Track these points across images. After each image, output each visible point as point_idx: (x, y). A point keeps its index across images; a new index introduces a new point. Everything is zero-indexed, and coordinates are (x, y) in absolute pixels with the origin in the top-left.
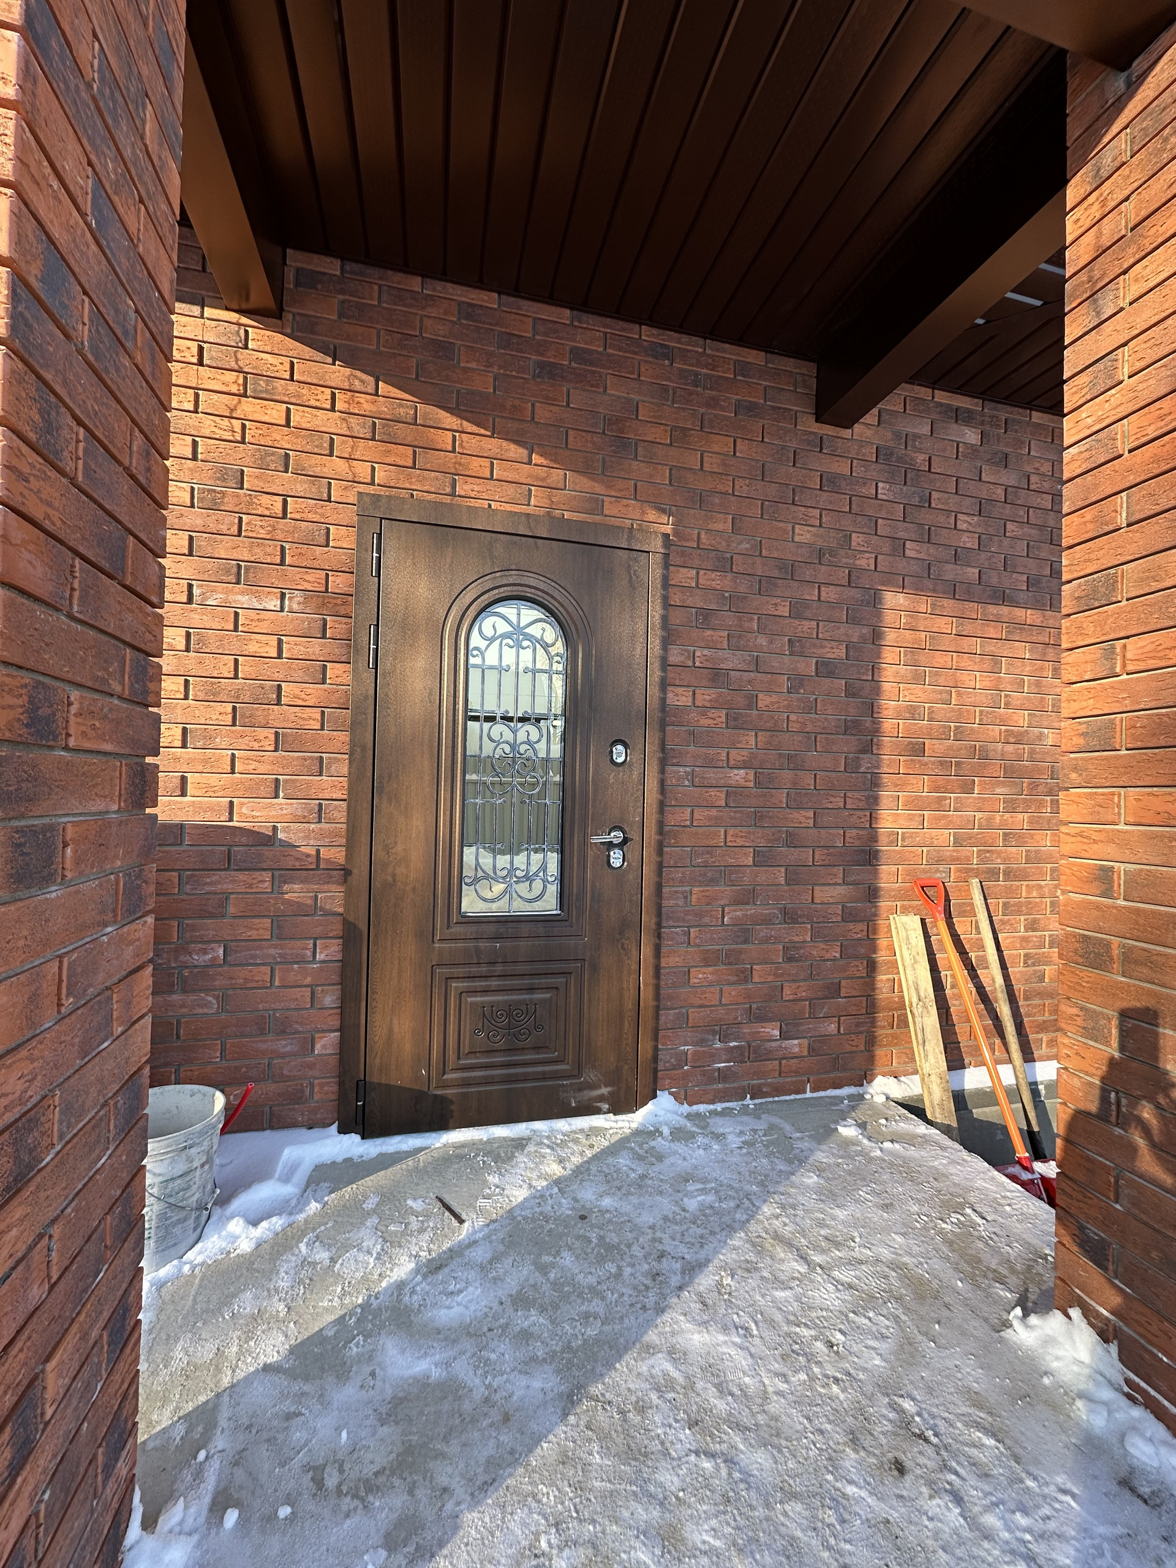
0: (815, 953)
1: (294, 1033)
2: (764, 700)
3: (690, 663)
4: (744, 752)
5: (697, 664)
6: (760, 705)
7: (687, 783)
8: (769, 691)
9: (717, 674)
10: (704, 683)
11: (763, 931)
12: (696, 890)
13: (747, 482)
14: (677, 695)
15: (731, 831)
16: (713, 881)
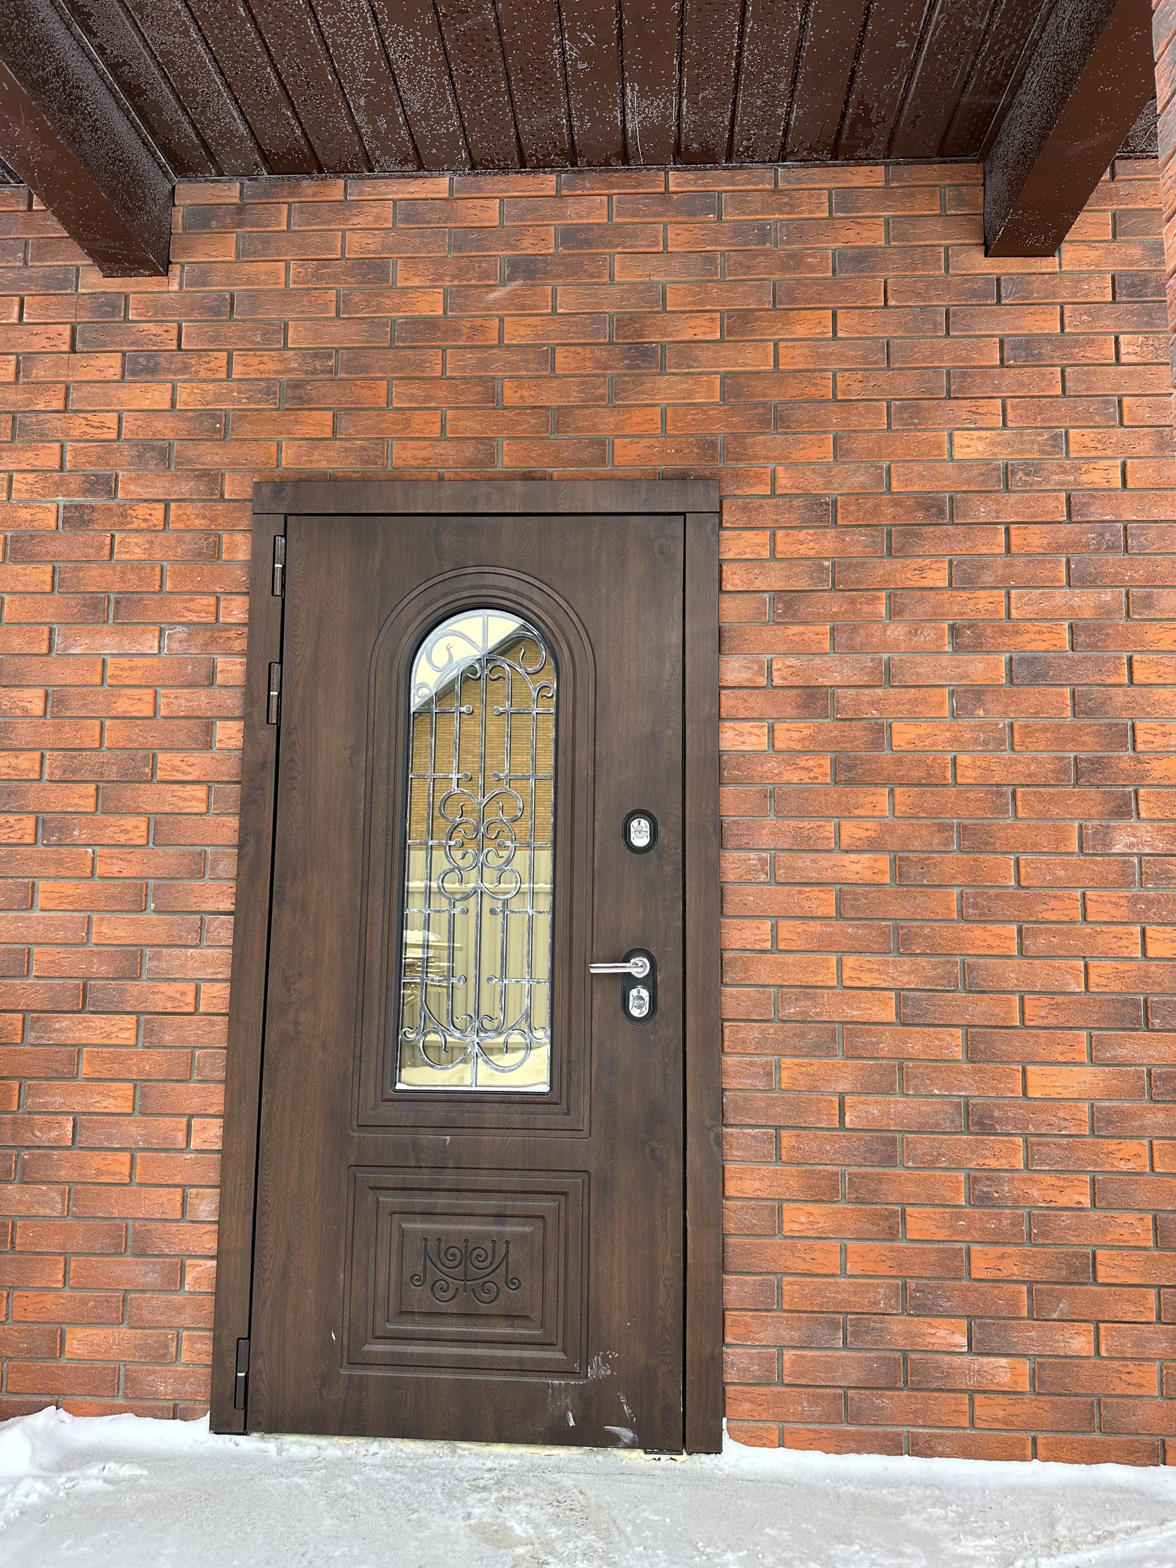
0: (1035, 1192)
1: (158, 1256)
2: (904, 735)
3: (763, 681)
4: (870, 824)
5: (777, 681)
6: (896, 742)
7: (763, 877)
8: (914, 717)
9: (812, 696)
10: (790, 711)
11: (924, 1144)
12: (786, 1061)
13: (860, 375)
14: (741, 734)
15: (850, 961)
16: (823, 1049)
